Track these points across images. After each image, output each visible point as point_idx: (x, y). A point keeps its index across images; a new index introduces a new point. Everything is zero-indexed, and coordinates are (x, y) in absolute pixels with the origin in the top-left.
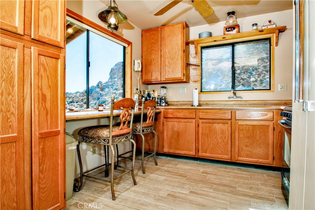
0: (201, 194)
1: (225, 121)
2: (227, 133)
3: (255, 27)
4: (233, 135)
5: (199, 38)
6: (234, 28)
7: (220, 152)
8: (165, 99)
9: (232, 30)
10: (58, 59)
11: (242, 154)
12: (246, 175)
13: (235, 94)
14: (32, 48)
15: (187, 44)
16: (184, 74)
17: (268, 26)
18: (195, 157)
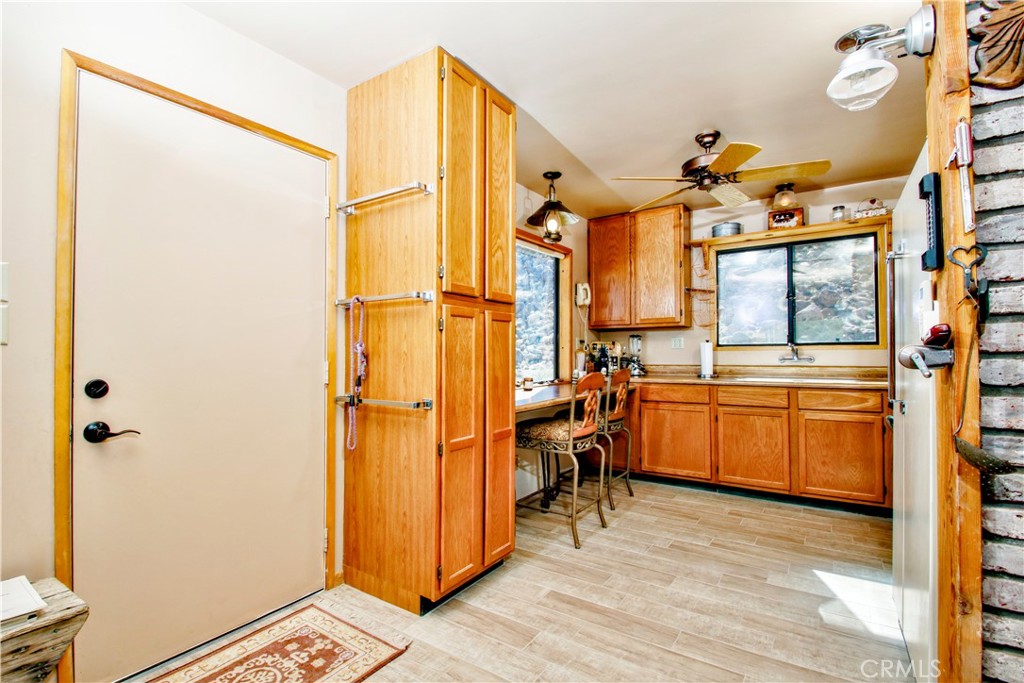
0: (734, 549)
1: (774, 411)
2: (780, 437)
3: (839, 214)
4: (794, 439)
5: (714, 236)
6: (792, 216)
7: (765, 474)
8: (638, 361)
9: (787, 220)
10: (509, 322)
11: (814, 479)
12: (824, 521)
13: (796, 352)
14: (486, 312)
15: (688, 247)
16: (681, 311)
17: (870, 212)
18: (711, 482)
